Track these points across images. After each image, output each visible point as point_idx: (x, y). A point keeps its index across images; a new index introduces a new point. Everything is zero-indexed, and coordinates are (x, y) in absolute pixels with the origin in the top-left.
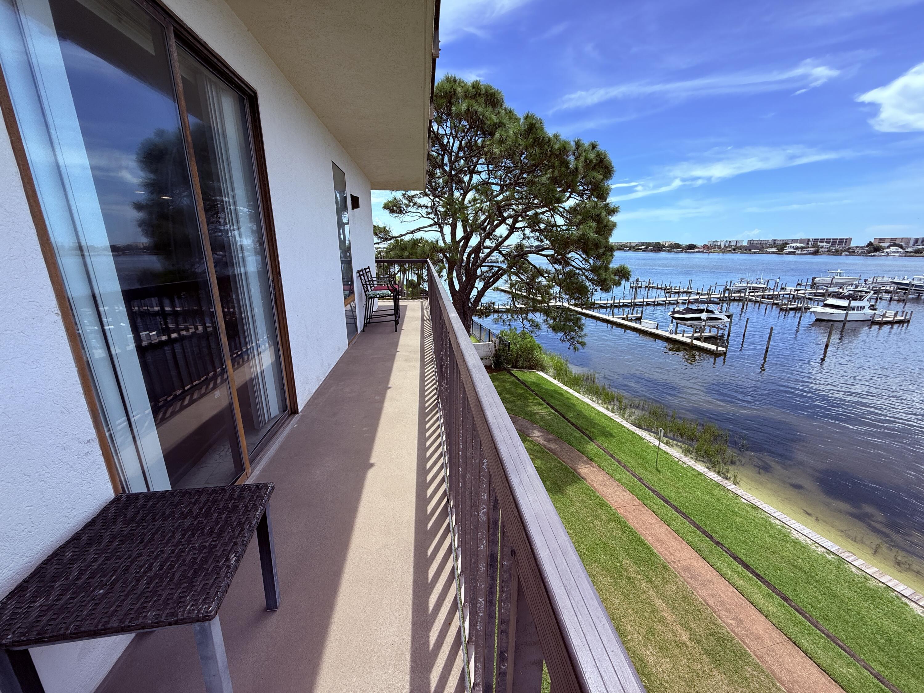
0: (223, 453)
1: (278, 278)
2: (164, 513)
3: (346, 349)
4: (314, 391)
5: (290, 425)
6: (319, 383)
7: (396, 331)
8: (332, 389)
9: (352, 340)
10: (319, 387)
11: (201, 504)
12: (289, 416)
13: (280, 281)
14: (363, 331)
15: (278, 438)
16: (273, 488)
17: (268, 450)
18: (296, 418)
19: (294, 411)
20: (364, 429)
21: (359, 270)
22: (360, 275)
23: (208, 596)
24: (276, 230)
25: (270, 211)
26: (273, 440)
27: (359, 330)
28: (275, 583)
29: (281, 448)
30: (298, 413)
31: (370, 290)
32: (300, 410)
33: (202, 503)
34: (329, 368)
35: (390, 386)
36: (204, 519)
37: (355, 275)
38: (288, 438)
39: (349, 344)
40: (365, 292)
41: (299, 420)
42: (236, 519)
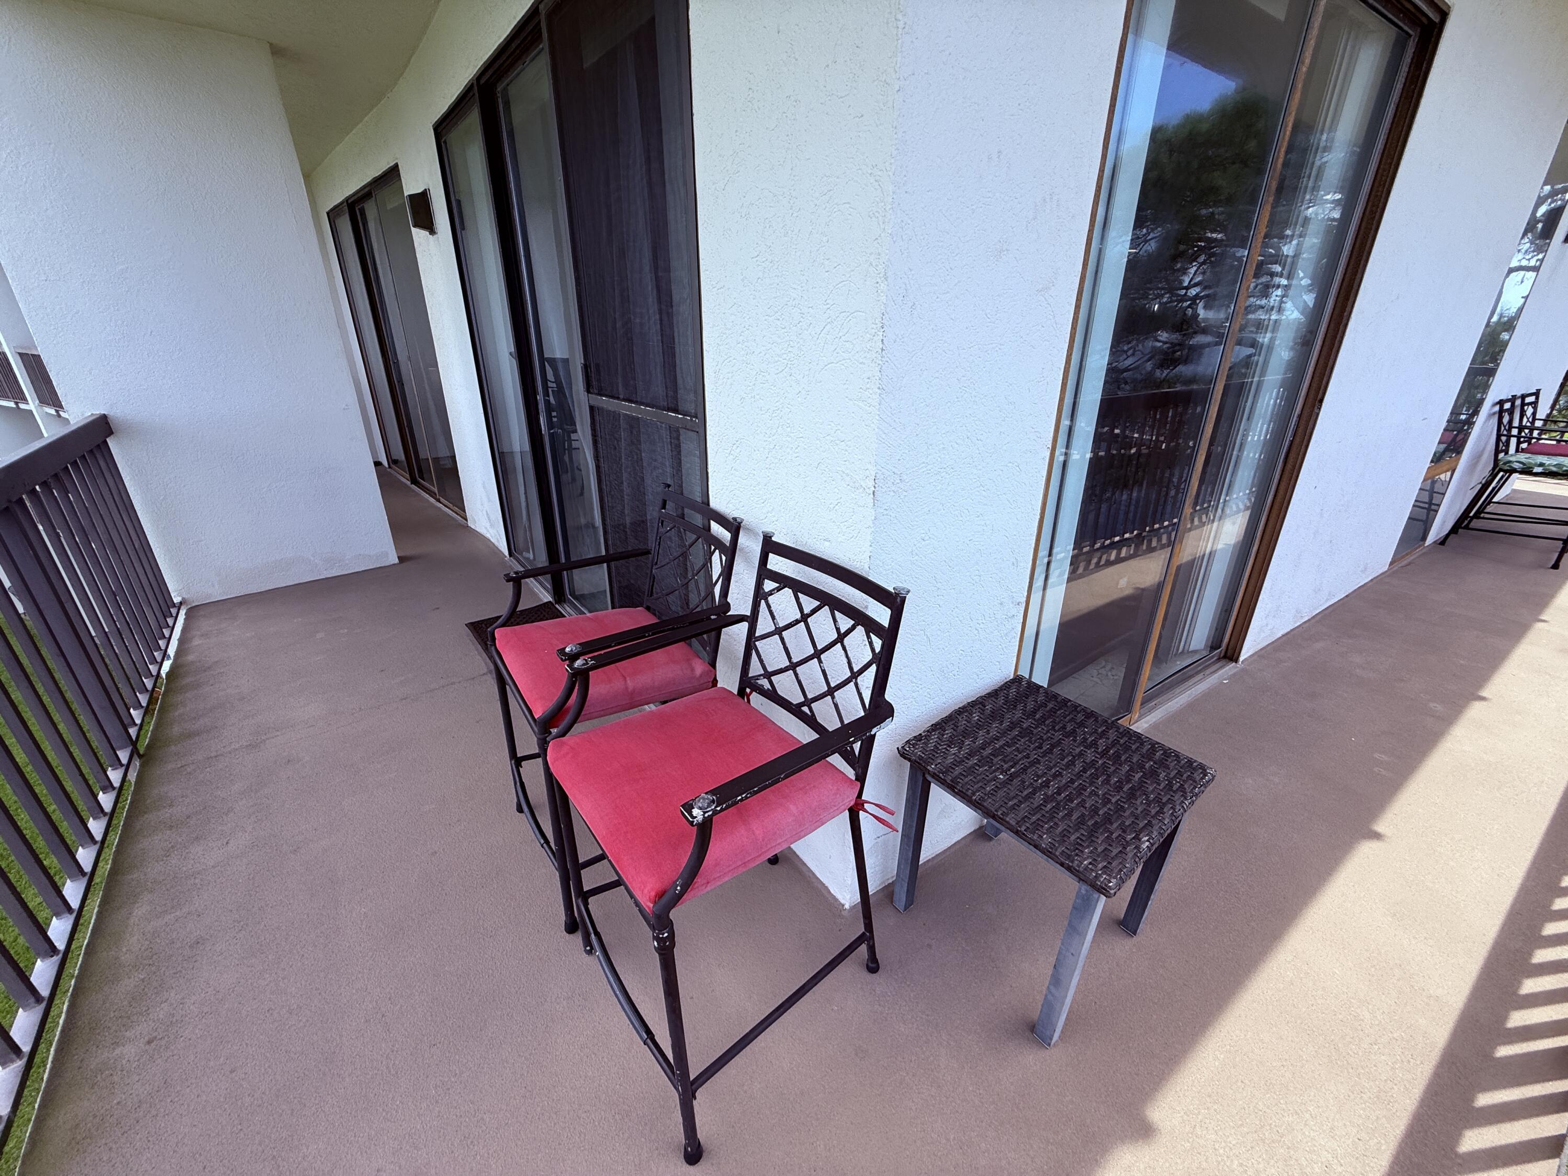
0: (1103, 671)
1: (1312, 411)
2: (1064, 727)
3: (1381, 571)
4: (1279, 635)
5: (1216, 675)
6: (1295, 622)
7: (1556, 566)
8: (1319, 645)
9: (1403, 557)
10: (1292, 630)
11: (1110, 742)
12: (1219, 659)
13: (1313, 418)
14: (1443, 542)
15: (1189, 688)
16: (1214, 777)
17: (1169, 700)
18: (1230, 669)
19: (1231, 655)
20: (1376, 755)
21: (1504, 397)
22: (1501, 411)
23: (1108, 866)
24: (1353, 315)
25: (1359, 276)
26: (1183, 687)
27: (1432, 537)
28: (1150, 903)
29: (1192, 707)
30: (1236, 661)
31: (1512, 449)
32: (1242, 658)
33: (1111, 740)
34: (1327, 600)
35: (1484, 693)
36: (1111, 763)
37: (1487, 408)
38: (1207, 696)
39: (1391, 564)
40: (1497, 452)
41: (1234, 675)
42: (1153, 790)
